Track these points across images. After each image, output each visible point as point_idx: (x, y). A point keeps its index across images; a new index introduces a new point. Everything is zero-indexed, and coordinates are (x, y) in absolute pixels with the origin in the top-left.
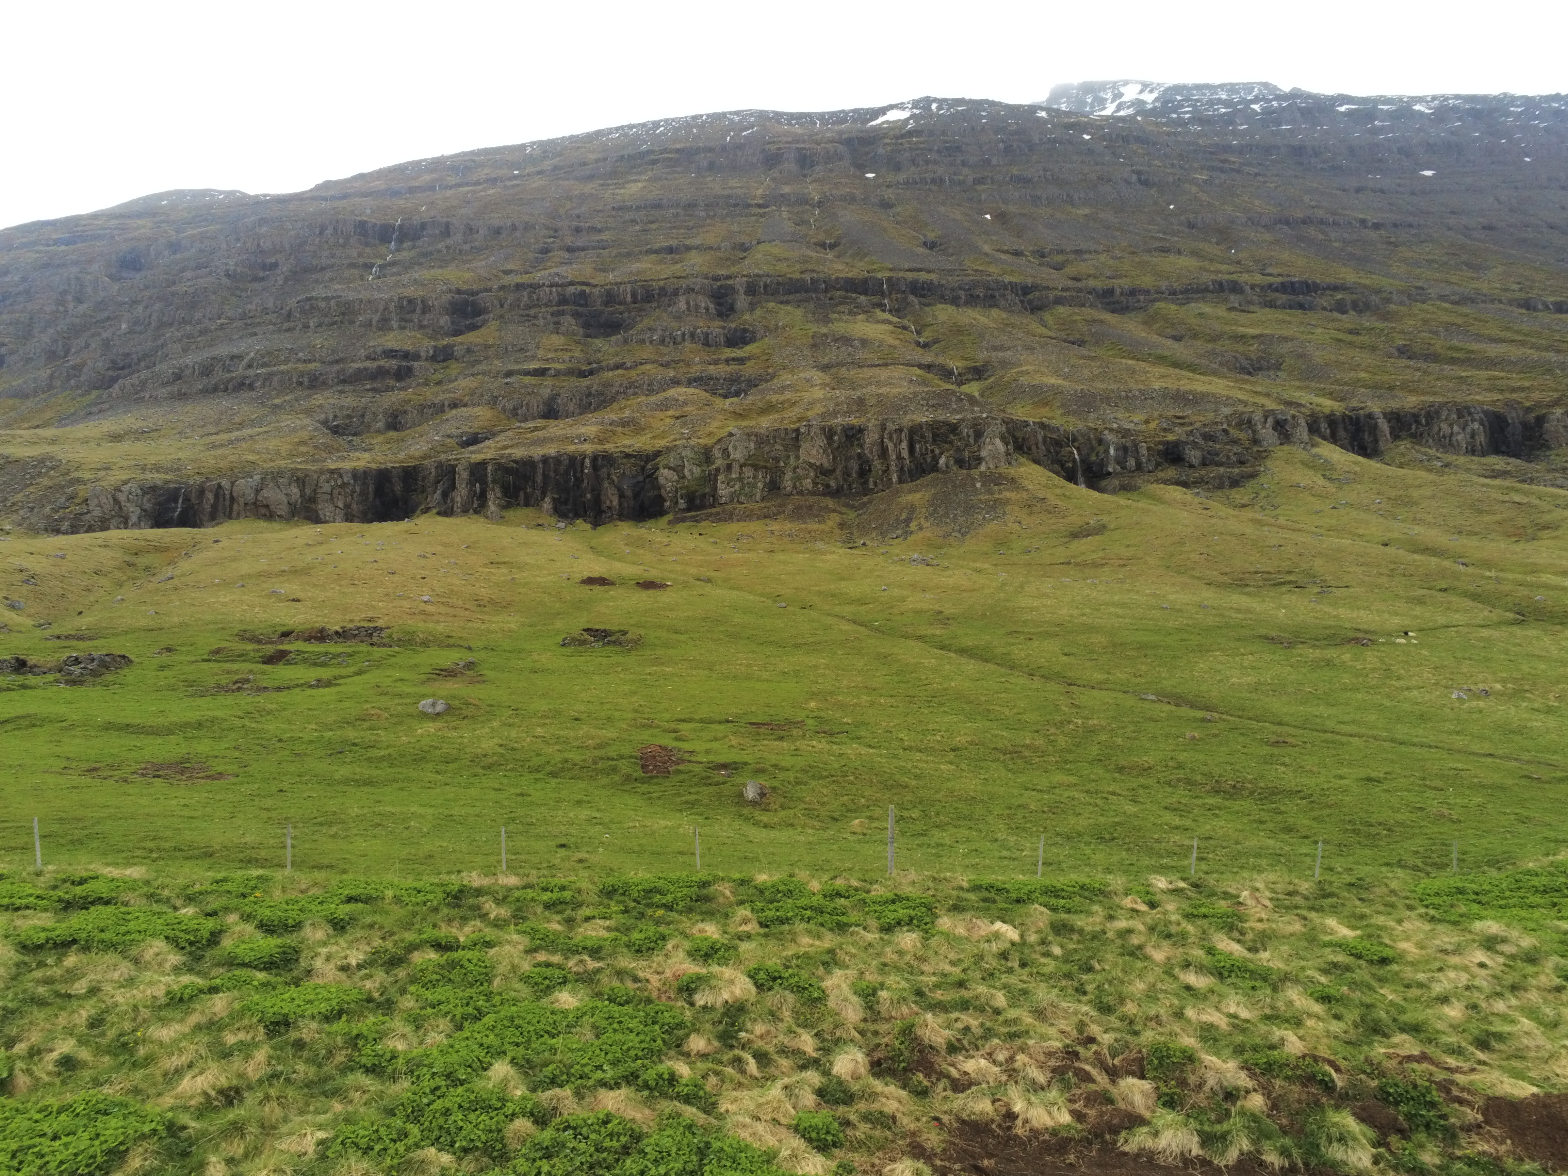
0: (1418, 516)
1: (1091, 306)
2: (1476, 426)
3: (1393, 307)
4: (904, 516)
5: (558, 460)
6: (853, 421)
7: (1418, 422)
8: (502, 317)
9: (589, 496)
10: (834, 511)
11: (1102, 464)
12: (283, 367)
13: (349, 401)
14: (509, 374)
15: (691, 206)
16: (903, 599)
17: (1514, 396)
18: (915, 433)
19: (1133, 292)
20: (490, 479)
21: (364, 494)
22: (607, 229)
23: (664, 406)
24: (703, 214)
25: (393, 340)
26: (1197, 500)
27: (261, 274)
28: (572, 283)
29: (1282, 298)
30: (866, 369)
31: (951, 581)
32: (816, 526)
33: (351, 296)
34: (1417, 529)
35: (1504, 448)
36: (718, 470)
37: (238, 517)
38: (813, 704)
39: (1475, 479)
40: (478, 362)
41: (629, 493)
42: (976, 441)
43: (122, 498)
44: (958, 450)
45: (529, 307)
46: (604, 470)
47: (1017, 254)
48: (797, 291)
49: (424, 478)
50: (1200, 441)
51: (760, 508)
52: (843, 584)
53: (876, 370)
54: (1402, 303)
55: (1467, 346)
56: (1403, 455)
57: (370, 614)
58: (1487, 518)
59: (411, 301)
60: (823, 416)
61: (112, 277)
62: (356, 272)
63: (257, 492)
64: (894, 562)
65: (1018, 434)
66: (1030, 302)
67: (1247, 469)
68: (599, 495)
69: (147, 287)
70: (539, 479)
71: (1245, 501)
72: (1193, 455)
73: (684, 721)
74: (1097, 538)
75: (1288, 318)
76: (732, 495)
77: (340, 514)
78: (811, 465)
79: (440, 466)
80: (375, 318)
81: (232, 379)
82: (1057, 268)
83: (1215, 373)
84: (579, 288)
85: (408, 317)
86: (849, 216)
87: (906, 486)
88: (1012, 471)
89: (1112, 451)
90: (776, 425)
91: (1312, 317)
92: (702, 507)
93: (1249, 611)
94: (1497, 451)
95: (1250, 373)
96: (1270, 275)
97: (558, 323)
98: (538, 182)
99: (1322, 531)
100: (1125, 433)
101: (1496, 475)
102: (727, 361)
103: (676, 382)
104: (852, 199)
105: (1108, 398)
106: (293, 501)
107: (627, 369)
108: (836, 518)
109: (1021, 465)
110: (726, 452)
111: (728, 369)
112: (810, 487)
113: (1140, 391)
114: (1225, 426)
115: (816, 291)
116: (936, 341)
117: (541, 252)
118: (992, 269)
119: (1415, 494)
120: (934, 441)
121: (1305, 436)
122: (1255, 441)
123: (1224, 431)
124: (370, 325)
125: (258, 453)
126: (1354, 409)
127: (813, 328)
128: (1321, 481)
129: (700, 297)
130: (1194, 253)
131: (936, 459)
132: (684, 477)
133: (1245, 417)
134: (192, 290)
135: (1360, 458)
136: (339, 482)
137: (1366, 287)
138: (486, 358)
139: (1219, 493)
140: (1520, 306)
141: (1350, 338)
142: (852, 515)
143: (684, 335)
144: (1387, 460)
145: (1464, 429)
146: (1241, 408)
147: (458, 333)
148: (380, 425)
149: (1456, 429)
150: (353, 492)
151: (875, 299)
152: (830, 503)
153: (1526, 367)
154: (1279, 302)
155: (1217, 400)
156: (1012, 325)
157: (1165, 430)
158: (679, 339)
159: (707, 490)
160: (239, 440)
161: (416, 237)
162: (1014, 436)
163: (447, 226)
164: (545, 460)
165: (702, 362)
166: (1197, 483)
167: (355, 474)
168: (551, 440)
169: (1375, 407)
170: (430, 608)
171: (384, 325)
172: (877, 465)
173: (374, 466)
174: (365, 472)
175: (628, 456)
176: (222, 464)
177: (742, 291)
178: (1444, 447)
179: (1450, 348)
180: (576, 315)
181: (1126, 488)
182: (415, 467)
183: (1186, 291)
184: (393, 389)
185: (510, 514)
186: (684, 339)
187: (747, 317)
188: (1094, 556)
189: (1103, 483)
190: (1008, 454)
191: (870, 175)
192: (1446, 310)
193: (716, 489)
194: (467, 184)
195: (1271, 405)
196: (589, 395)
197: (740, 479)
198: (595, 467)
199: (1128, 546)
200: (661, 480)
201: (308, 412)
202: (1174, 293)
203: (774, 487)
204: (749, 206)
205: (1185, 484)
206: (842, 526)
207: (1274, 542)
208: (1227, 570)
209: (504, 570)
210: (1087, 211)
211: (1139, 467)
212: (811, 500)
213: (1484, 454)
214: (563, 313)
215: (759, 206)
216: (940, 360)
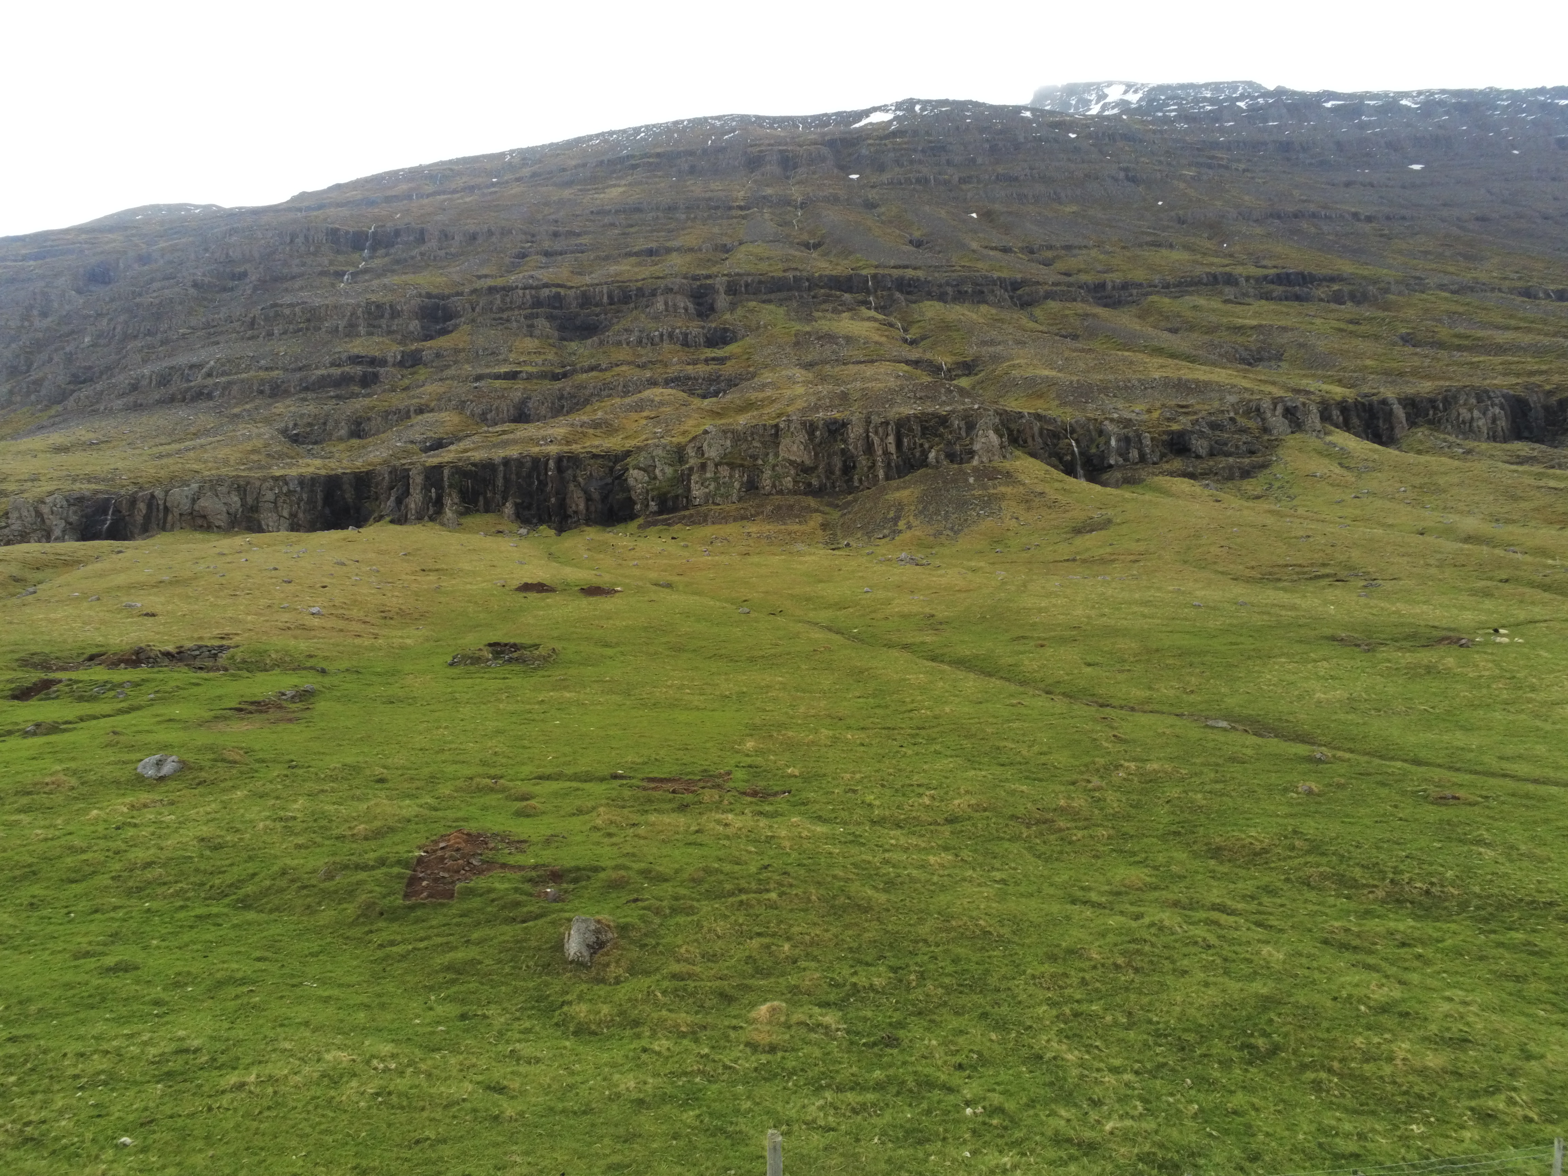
0: (1449, 504)
1: (1083, 301)
2: (1497, 410)
3: (1391, 297)
4: (892, 514)
5: (520, 462)
6: (835, 414)
7: (1435, 408)
8: (473, 321)
9: (553, 500)
10: (817, 511)
11: (1103, 456)
12: (244, 376)
13: (310, 409)
14: (479, 378)
15: (672, 209)
16: (888, 602)
17: (1533, 379)
18: (902, 426)
19: (1125, 286)
20: (446, 484)
21: (311, 501)
22: (586, 233)
23: (639, 407)
24: (683, 216)
25: (358, 346)
26: (1207, 492)
27: (230, 284)
28: (546, 286)
29: (1279, 290)
30: (851, 366)
31: (944, 581)
32: (796, 527)
33: (317, 302)
34: (1452, 518)
35: (1526, 434)
36: (691, 469)
37: (172, 529)
38: (750, 744)
39: (1500, 464)
40: (448, 367)
41: (596, 496)
42: (968, 434)
43: (45, 510)
44: (949, 443)
45: (501, 310)
46: (570, 472)
47: (1006, 250)
48: (779, 290)
49: (377, 484)
50: (1206, 430)
51: (737, 509)
52: (820, 586)
53: (862, 367)
54: (1400, 294)
55: (1472, 332)
56: (1421, 442)
57: (228, 630)
58: (1524, 505)
59: (379, 306)
60: (803, 411)
61: (79, 292)
62: (326, 280)
63: (194, 501)
64: (881, 562)
65: (1013, 426)
66: (1020, 298)
67: (1256, 459)
68: (564, 499)
69: (112, 300)
70: (500, 482)
71: (1258, 491)
72: (1200, 445)
73: (548, 778)
74: (1103, 532)
75: (1285, 310)
76: (707, 496)
77: (285, 523)
78: (792, 463)
79: (393, 471)
80: (342, 324)
81: (190, 388)
82: (1047, 263)
83: (1214, 364)
84: (554, 290)
85: (376, 323)
86: (832, 216)
87: (894, 483)
88: (1007, 465)
89: (1113, 443)
90: (755, 422)
91: (1311, 308)
92: (674, 509)
93: (1293, 608)
94: (1519, 437)
95: (1250, 364)
96: (1265, 267)
97: (531, 326)
98: (516, 189)
99: (1348, 522)
100: (1127, 423)
101: (1522, 461)
102: (707, 361)
103: (652, 383)
104: (836, 200)
105: (1106, 388)
106: (232, 511)
107: (601, 370)
108: (818, 518)
109: (1018, 458)
110: (700, 450)
111: (708, 368)
112: (790, 485)
113: (1139, 380)
114: (1232, 414)
115: (799, 289)
116: (924, 338)
117: (517, 257)
118: (980, 265)
119: (1442, 481)
120: (923, 435)
121: (1318, 425)
122: (1266, 430)
123: (1231, 419)
124: (337, 329)
125: (205, 462)
126: (1366, 396)
127: (798, 327)
128: (1338, 470)
129: (679, 297)
130: (1187, 247)
131: (925, 453)
132: (655, 478)
133: (1253, 405)
134: (157, 301)
135: (1377, 446)
136: (285, 490)
137: (1364, 278)
138: (456, 362)
139: (1230, 484)
140: (1520, 294)
141: (1351, 327)
142: (836, 515)
143: (662, 335)
144: (1404, 446)
145: (1484, 414)
146: (1247, 396)
147: (428, 337)
148: (343, 432)
149: (1476, 413)
150: (300, 500)
151: (860, 297)
152: (812, 502)
153: (1539, 352)
154: (1275, 294)
155: (1220, 388)
156: (1002, 321)
157: (1169, 420)
158: (657, 340)
159: (680, 491)
160: (187, 450)
161: (390, 244)
162: (1008, 429)
163: (422, 232)
164: (506, 462)
165: (681, 362)
166: (1204, 475)
167: (302, 481)
168: (515, 442)
169: (1389, 393)
170: (316, 622)
171: (351, 331)
172: (863, 461)
173: (323, 472)
174: (312, 479)
175: (595, 456)
176: (163, 473)
177: (722, 290)
178: (1464, 433)
179: (1457, 336)
180: (550, 318)
181: (1129, 481)
182: (368, 473)
183: (1179, 284)
184: (357, 396)
185: (468, 521)
186: (662, 340)
187: (727, 316)
188: (1101, 551)
189: (1105, 476)
190: (1002, 447)
191: (854, 177)
192: (1446, 299)
193: (688, 489)
194: (444, 193)
195: (1277, 392)
196: (561, 397)
197: (716, 479)
198: (560, 469)
199: (1138, 540)
200: (631, 482)
201: (267, 421)
202: (1167, 286)
203: (752, 487)
204: (730, 208)
205: (1192, 476)
206: (824, 526)
207: (1301, 533)
208: (1253, 563)
209: (433, 577)
210: (1075, 208)
211: (1143, 458)
212: (792, 500)
213: (1505, 440)
214: (537, 316)
215: (741, 208)
216: (929, 356)
